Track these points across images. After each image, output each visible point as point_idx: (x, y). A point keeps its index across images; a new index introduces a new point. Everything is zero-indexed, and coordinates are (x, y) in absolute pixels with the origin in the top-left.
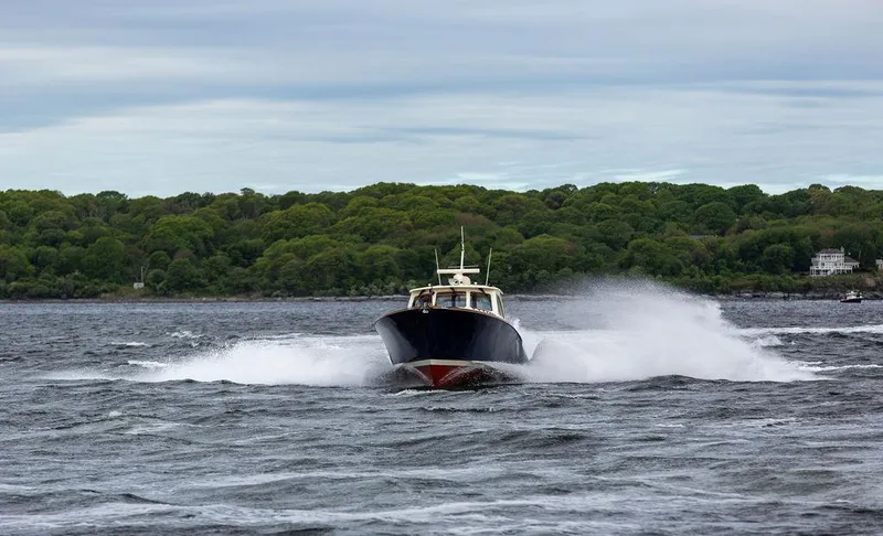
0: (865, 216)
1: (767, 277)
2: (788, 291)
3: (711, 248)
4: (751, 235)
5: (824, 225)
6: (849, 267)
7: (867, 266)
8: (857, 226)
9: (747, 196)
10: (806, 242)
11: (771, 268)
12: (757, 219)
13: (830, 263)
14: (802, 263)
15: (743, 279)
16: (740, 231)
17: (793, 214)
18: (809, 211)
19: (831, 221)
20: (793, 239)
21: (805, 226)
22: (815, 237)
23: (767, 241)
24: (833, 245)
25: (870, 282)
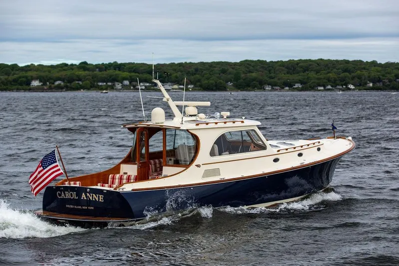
0: (45, 72)
1: (20, 87)
2: (25, 90)
3: (6, 79)
4: (15, 76)
5: (34, 74)
6: (40, 84)
7: (44, 84)
8: (42, 74)
9: (14, 67)
10: (29, 78)
11: (21, 84)
12: (17, 72)
13: (36, 83)
14: (28, 83)
15: (14, 87)
16: (13, 75)
17: (26, 71)
18: (30, 70)
19: (36, 73)
20: (26, 77)
21: (29, 74)
22: (32, 77)
23: (20, 77)
24: (36, 79)
25: (45, 88)
